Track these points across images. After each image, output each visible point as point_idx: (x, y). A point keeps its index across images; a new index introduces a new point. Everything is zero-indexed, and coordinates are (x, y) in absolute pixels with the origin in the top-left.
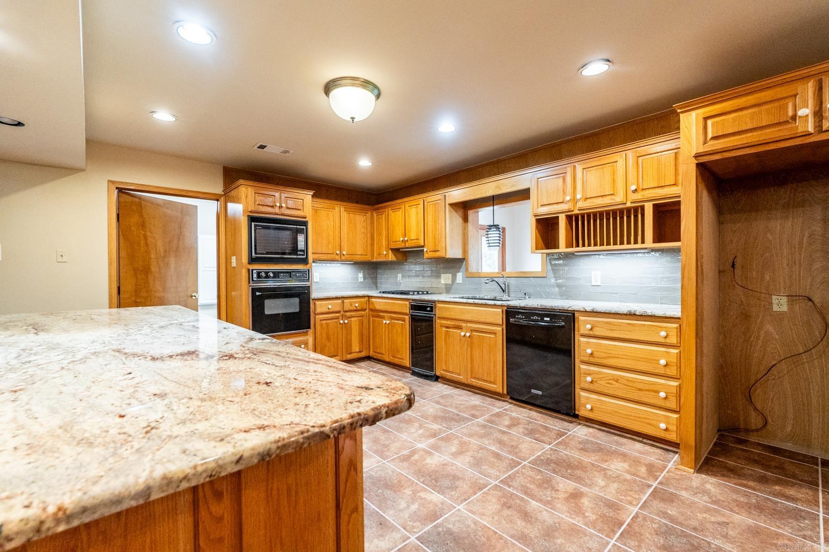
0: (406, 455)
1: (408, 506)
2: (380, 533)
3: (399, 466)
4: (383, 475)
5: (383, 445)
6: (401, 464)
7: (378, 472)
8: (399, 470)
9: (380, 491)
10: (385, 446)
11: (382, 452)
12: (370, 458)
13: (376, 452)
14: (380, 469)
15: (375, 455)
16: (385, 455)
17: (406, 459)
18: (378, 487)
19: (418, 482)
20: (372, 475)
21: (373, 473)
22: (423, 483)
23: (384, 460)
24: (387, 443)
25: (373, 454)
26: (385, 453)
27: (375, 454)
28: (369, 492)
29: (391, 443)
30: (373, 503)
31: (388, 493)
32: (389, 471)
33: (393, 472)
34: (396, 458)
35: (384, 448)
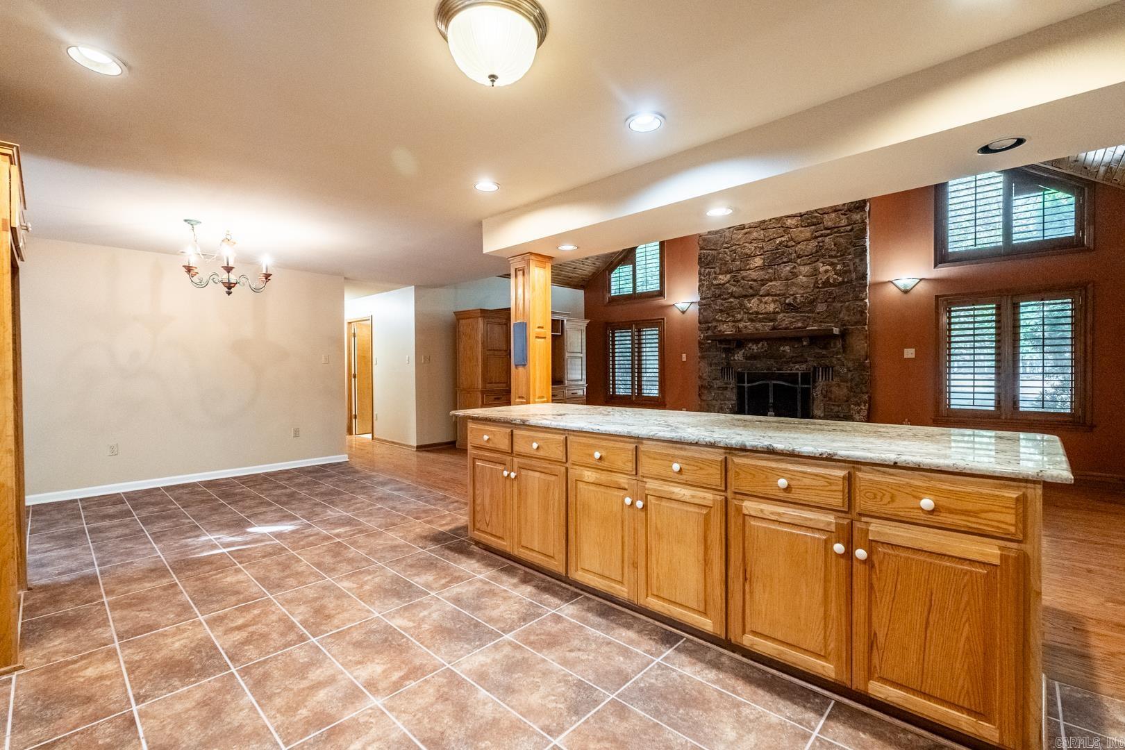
0: (410, 679)
1: (430, 614)
2: (460, 596)
3: (429, 658)
4: (452, 645)
5: (447, 699)
6: (425, 662)
7: (459, 648)
8: (430, 652)
9: (458, 626)
10: (443, 698)
11: (450, 683)
12: (470, 670)
13: (460, 683)
14: (455, 653)
15: (463, 676)
16: (446, 678)
17: (415, 672)
18: (460, 630)
19: (409, 637)
20: (467, 644)
21: (466, 646)
22: (403, 637)
23: (448, 668)
24: (439, 707)
25: (466, 678)
26: (445, 681)
27: (463, 679)
28: (471, 625)
29: (432, 705)
30: (466, 615)
31: (449, 624)
32: (443, 650)
33: (438, 649)
34: (431, 672)
35: (447, 694)
